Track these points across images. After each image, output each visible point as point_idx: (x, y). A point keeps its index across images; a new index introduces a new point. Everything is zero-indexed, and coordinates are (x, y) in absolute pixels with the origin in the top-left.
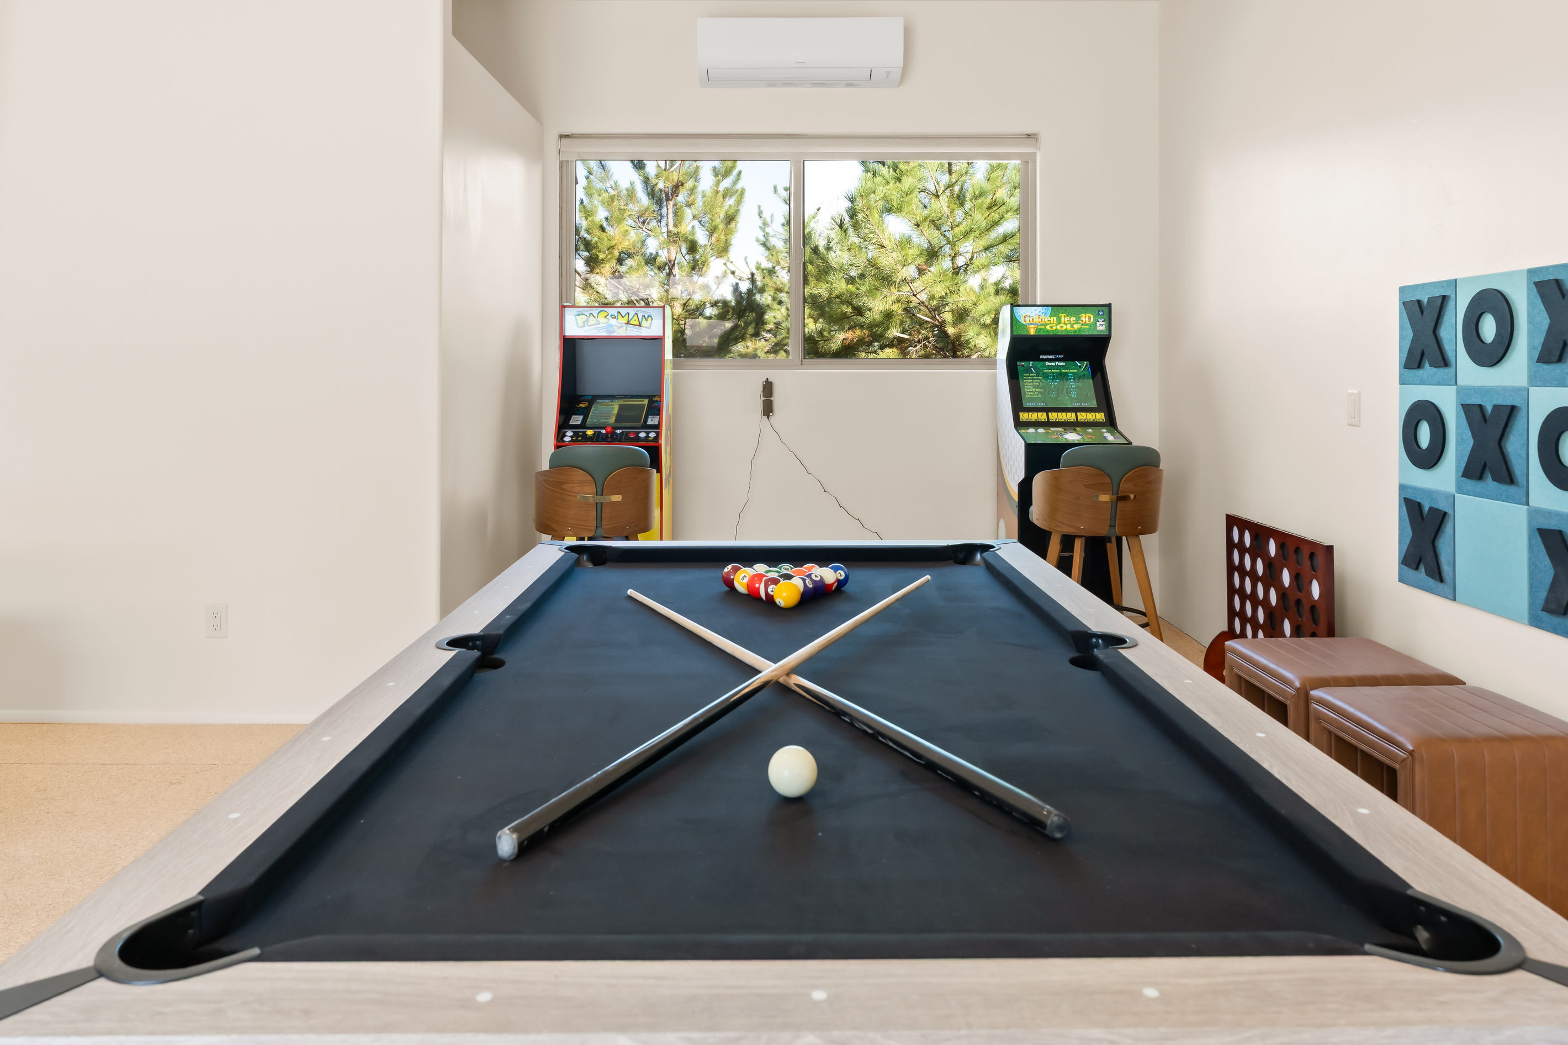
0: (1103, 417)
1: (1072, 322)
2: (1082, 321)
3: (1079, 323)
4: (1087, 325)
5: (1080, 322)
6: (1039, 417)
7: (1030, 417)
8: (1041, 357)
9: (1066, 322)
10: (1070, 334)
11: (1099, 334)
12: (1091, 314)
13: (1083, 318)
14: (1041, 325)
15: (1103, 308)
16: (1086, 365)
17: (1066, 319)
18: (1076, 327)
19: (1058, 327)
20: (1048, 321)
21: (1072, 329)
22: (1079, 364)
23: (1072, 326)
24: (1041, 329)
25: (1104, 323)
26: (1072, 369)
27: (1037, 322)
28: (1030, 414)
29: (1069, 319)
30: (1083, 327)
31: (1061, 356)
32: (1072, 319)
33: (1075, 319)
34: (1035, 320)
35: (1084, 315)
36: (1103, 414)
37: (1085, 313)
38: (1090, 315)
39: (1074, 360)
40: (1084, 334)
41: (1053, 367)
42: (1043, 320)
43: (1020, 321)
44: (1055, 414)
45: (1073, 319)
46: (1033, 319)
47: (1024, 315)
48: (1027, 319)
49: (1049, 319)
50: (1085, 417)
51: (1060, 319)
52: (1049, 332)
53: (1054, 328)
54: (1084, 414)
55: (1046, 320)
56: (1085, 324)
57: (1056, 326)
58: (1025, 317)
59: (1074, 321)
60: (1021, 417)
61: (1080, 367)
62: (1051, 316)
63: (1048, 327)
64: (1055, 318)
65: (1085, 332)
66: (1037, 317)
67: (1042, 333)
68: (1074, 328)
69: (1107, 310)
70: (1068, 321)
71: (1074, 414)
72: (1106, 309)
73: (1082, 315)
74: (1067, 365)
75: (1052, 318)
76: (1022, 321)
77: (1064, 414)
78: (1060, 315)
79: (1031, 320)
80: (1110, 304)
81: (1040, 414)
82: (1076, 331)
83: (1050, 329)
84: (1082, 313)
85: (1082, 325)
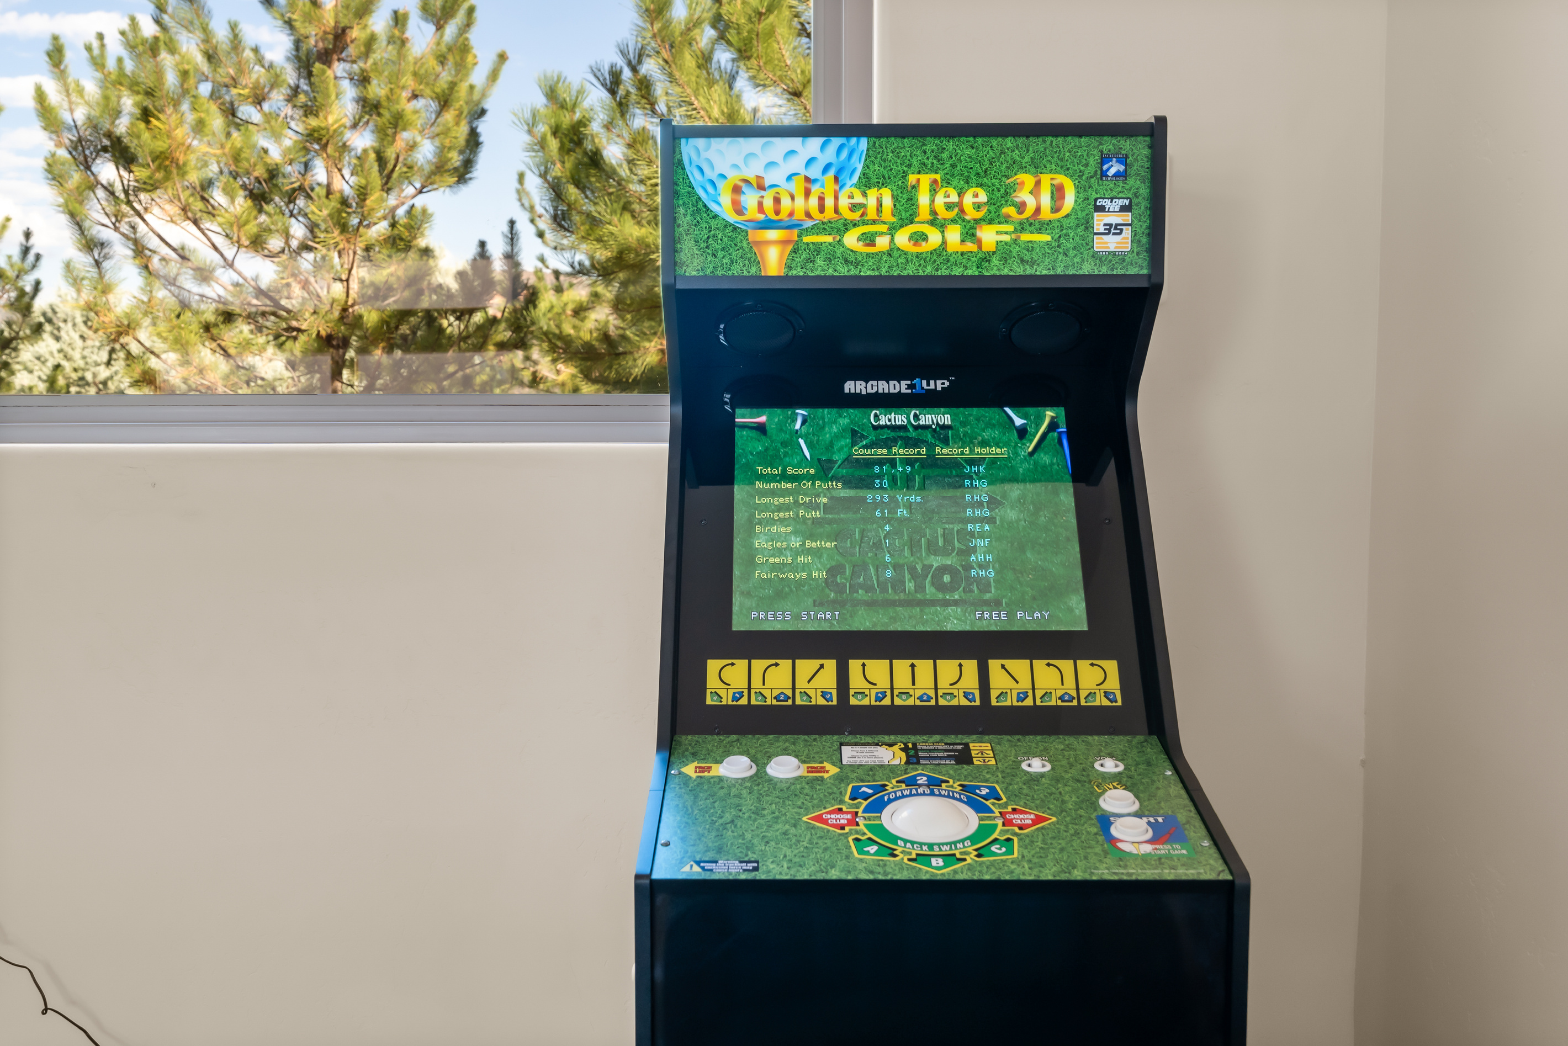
0: (1113, 683)
1: (971, 214)
2: (1021, 207)
3: (1007, 219)
4: (1042, 227)
5: (1011, 211)
6: (801, 683)
7: (756, 683)
8: (850, 387)
9: (943, 213)
10: (957, 271)
11: (1104, 270)
12: (1066, 171)
13: (1024, 196)
14: (822, 228)
15: (1126, 145)
16: (1053, 426)
17: (940, 200)
18: (990, 236)
19: (902, 238)
20: (853, 207)
21: (970, 247)
22: (1019, 422)
23: (970, 234)
24: (817, 248)
25: (1127, 217)
26: (984, 444)
27: (799, 214)
28: (759, 665)
29: (954, 198)
30: (1025, 237)
31: (940, 385)
32: (968, 200)
33: (983, 197)
34: (786, 203)
35: (1028, 179)
36: (1111, 666)
37: (1036, 167)
38: (1061, 179)
39: (999, 402)
40: (1029, 271)
41: (898, 434)
42: (829, 203)
43: (713, 207)
44: (878, 669)
45: (974, 197)
46: (777, 200)
47: (734, 177)
48: (750, 199)
49: (859, 199)
50: (1025, 684)
51: (912, 201)
52: (857, 264)
53: (883, 243)
54: (1019, 667)
55: (844, 202)
56: (1035, 223)
57: (893, 230)
58: (737, 190)
59: (978, 207)
60: (712, 682)
61: (1022, 433)
62: (866, 183)
63: (851, 239)
64: (887, 195)
65: (1032, 263)
66: (797, 187)
67: (820, 268)
68: (979, 243)
69: (1146, 152)
70: (949, 206)
71: (971, 666)
72: (1139, 149)
73: (1022, 177)
74: (963, 424)
75: (873, 194)
76: (724, 207)
77: (924, 667)
78: (912, 178)
79: (768, 204)
80: (1161, 122)
81: (806, 666)
82: (986, 258)
83: (859, 247)
84: (1022, 168)
85: (1021, 227)
